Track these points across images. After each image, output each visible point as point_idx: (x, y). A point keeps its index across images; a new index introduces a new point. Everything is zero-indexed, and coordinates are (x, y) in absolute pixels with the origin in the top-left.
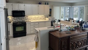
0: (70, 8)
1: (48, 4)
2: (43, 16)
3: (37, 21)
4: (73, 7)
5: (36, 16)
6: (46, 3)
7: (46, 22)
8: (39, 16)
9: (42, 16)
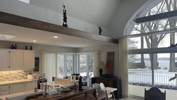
0: (74, 55)
1: (31, 49)
2: (20, 71)
3: (7, 82)
4: (79, 55)
5: (4, 72)
6: (26, 47)
7: (26, 83)
8: (12, 72)
9: (19, 73)
